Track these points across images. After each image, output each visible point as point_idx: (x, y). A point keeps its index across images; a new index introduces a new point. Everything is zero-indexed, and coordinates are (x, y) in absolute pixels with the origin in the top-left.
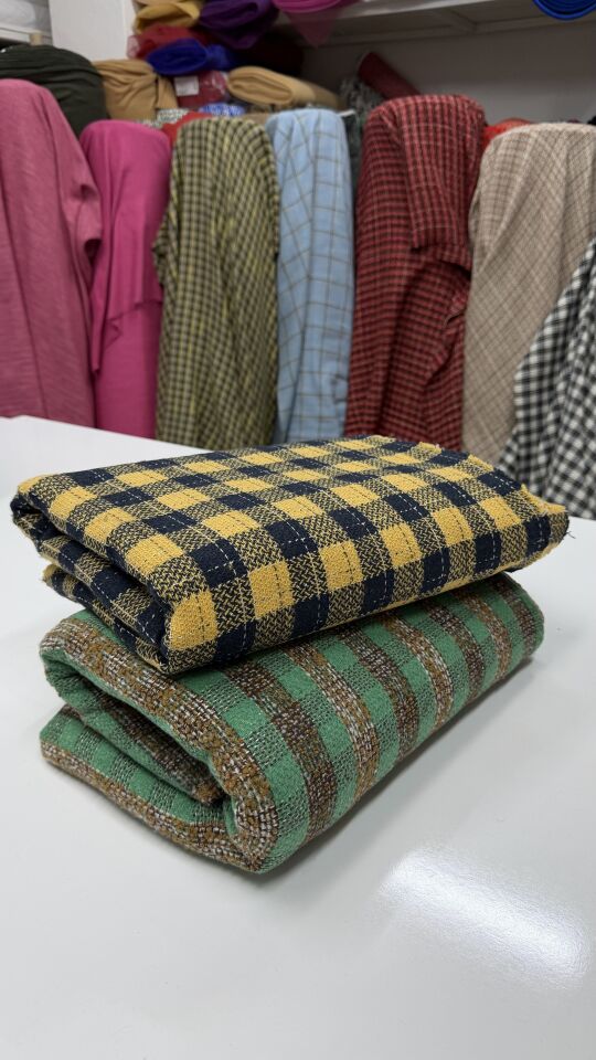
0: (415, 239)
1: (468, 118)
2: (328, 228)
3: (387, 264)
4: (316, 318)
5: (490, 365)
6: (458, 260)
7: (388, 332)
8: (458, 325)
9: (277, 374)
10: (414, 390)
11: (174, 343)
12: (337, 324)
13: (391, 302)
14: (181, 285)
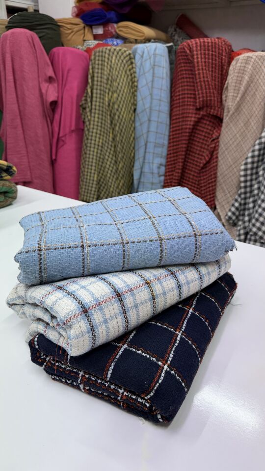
0: (198, 104)
1: (224, 49)
2: (159, 98)
3: (185, 115)
4: (152, 138)
5: (229, 162)
6: (217, 114)
7: (184, 146)
8: (216, 143)
9: (134, 163)
10: (195, 172)
11: (88, 148)
12: (161, 141)
13: (186, 132)
14: (92, 123)
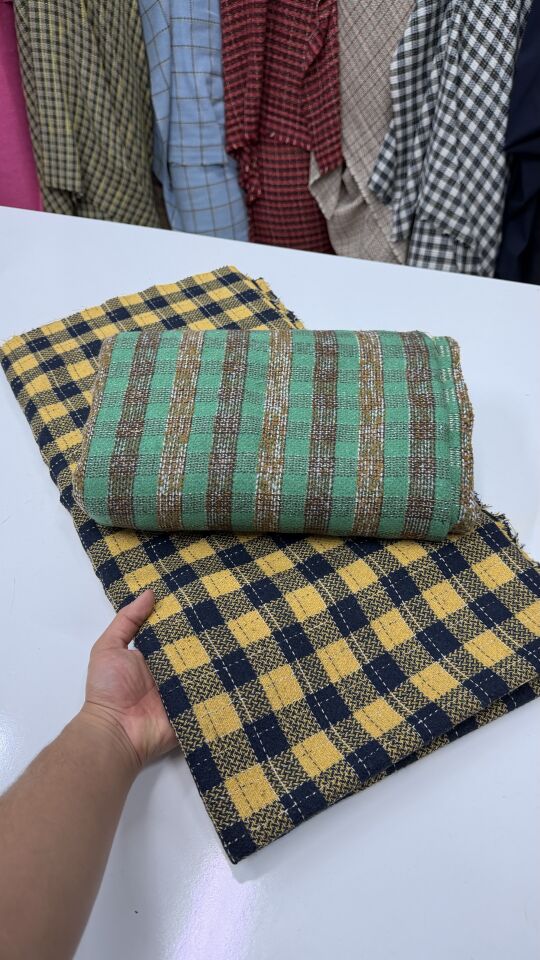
4: (181, 8)
5: (365, 53)
7: (259, 20)
8: (330, 8)
9: (149, 76)
10: (291, 83)
12: (203, 12)
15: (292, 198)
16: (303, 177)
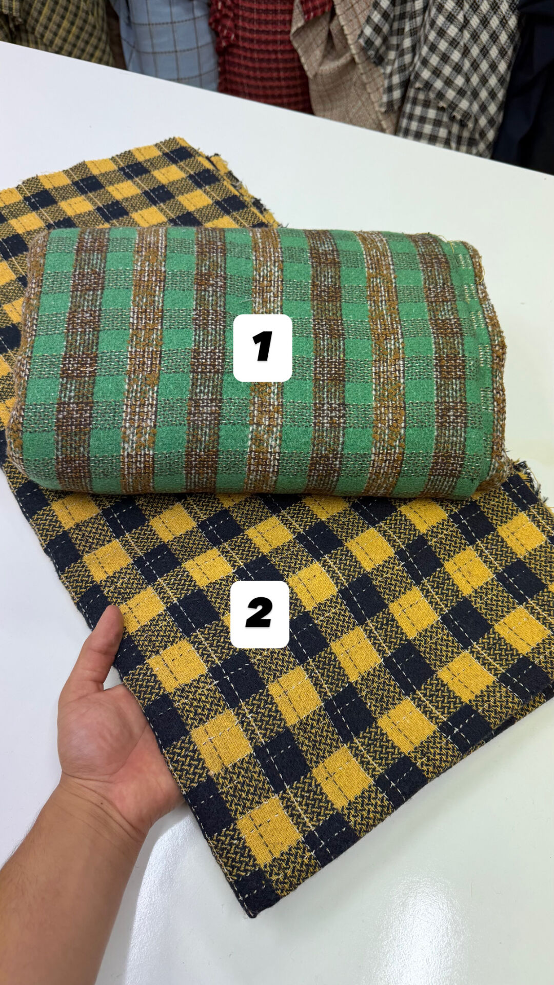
15: (270, 48)
16: (284, 22)
